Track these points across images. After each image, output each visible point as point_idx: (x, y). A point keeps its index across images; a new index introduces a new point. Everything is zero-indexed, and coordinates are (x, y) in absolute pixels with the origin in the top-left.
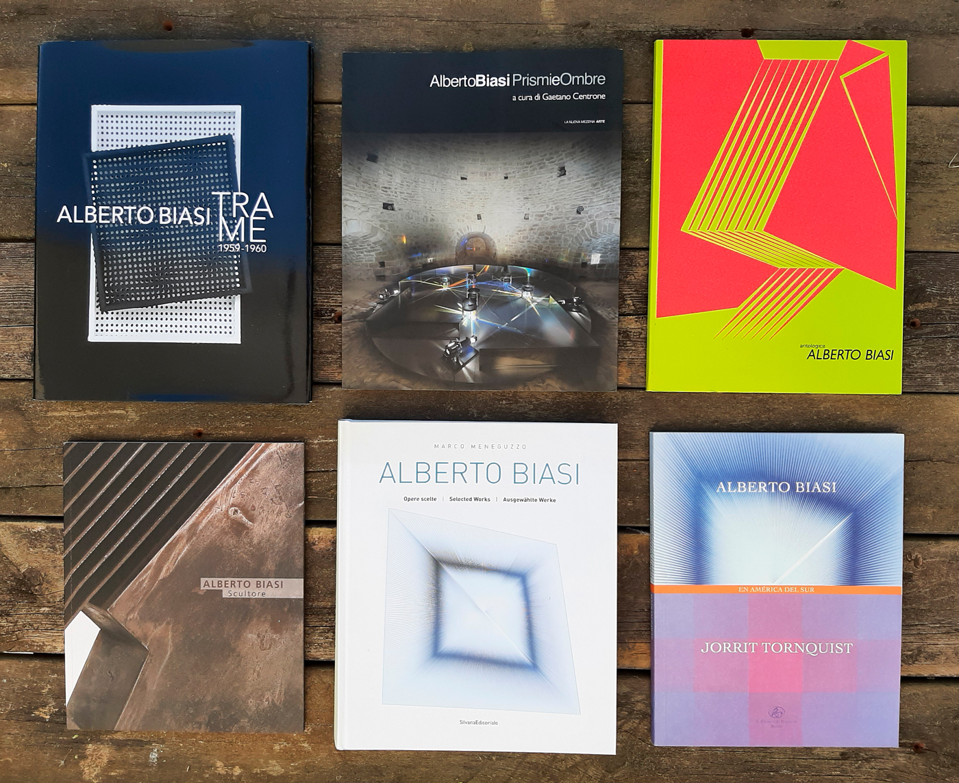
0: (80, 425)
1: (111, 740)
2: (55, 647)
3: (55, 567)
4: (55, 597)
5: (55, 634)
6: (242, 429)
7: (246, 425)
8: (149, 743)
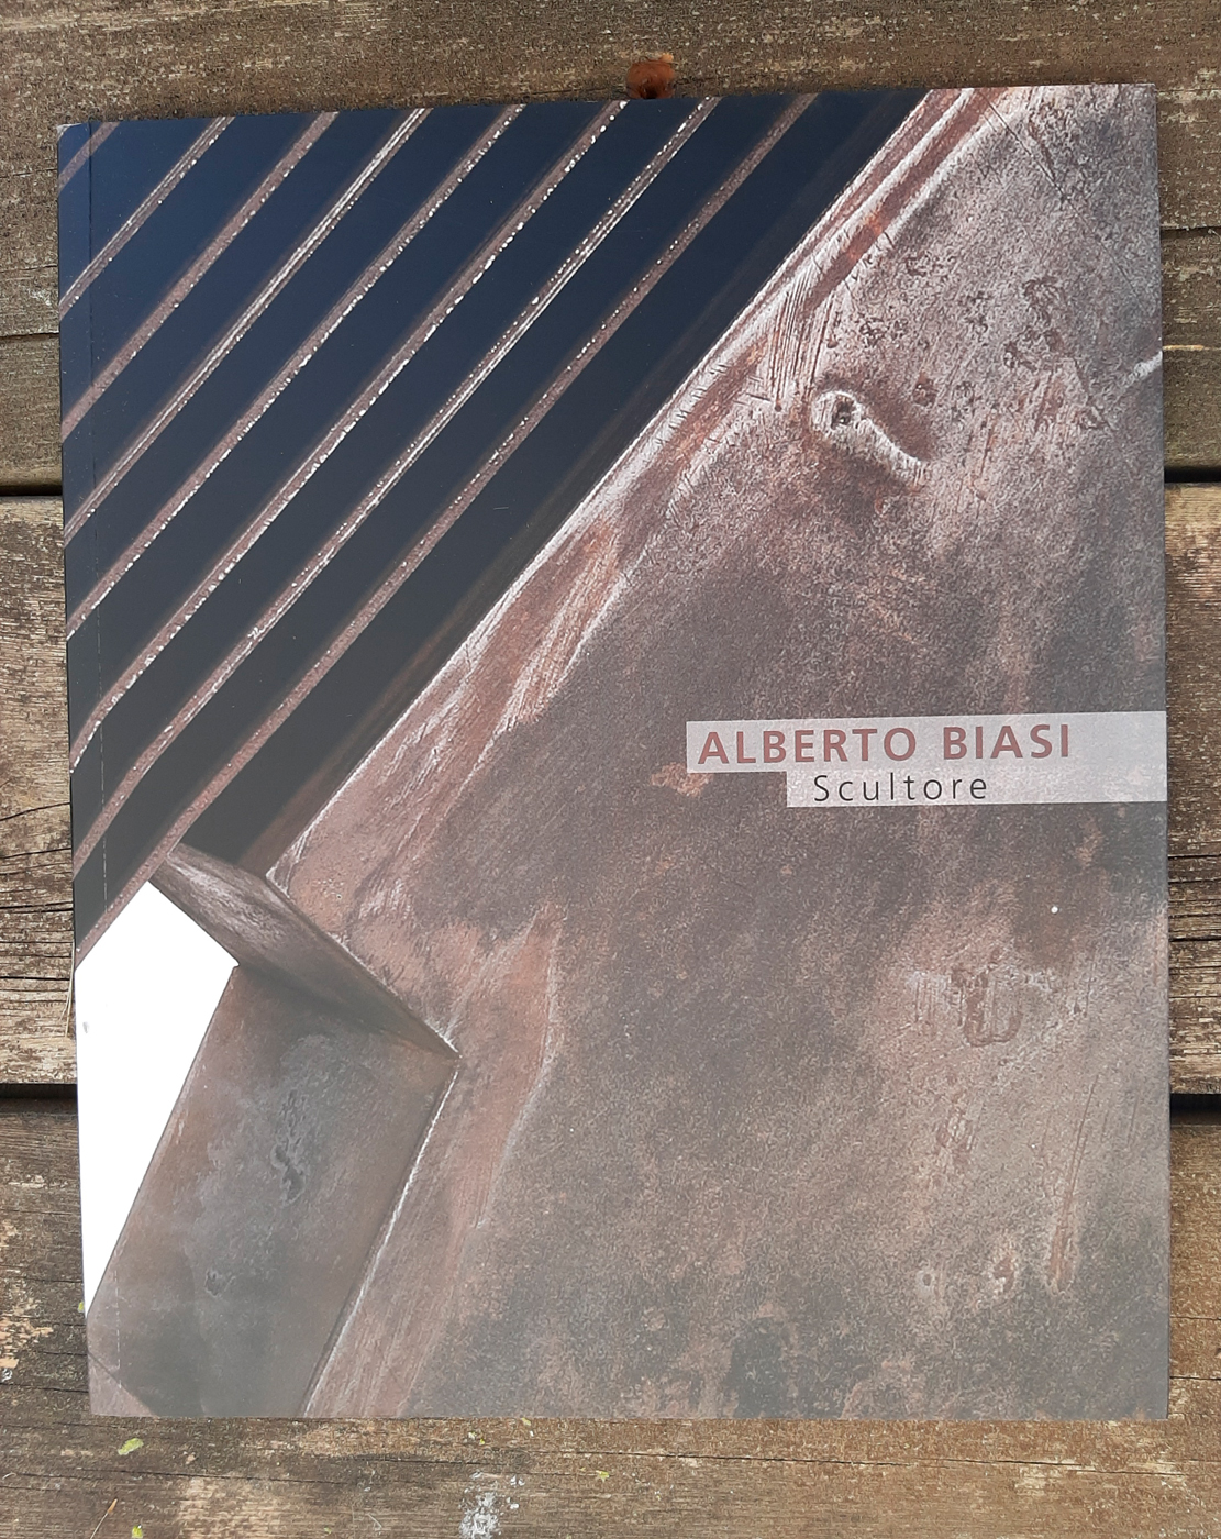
0: (129, 68)
1: (289, 1460)
2: (30, 1055)
3: (24, 700)
4: (28, 830)
5: (29, 996)
6: (852, 50)
7: (868, 33)
8: (459, 1468)
